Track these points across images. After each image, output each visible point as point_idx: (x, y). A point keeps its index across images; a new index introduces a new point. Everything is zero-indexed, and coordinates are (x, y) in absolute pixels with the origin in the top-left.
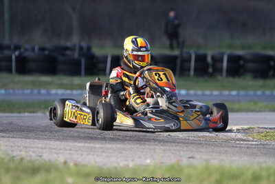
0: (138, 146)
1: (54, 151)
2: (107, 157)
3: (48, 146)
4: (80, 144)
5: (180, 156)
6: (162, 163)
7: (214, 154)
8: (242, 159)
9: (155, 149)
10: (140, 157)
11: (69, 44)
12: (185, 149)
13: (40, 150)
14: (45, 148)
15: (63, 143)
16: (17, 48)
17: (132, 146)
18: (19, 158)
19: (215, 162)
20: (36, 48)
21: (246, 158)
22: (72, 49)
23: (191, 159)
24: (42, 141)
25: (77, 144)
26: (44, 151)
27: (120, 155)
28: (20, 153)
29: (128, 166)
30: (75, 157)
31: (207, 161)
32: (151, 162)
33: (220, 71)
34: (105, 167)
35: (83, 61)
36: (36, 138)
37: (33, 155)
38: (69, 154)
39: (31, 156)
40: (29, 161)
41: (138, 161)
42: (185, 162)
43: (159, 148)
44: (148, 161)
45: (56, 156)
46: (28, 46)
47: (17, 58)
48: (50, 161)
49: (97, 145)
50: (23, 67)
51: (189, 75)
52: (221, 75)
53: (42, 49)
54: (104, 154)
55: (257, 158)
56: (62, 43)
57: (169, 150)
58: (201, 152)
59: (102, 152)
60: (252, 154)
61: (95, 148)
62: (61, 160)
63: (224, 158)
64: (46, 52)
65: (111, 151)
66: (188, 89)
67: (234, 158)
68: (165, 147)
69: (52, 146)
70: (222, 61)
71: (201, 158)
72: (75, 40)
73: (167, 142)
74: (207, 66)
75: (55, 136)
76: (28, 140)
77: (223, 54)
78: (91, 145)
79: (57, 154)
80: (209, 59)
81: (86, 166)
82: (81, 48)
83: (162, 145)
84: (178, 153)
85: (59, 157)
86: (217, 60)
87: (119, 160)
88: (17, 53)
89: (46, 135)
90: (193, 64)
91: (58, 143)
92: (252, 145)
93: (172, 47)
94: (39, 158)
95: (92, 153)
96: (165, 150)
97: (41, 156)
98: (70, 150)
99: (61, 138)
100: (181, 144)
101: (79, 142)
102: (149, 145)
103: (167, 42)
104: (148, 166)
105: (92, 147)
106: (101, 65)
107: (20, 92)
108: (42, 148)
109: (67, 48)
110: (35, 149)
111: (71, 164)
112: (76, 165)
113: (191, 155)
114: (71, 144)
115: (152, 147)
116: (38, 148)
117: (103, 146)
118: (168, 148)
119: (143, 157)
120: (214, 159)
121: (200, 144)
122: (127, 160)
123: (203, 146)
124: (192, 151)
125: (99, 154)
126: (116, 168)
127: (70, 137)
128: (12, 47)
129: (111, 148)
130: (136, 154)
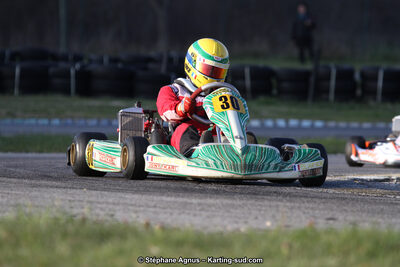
0: (252, 201)
1: (131, 208)
2: (208, 217)
3: (121, 201)
4: (169, 199)
5: (314, 217)
6: (287, 226)
7: (364, 215)
9: (277, 206)
10: (256, 218)
11: (152, 54)
12: (322, 206)
13: (111, 206)
14: (118, 204)
15: (144, 196)
16: (78, 58)
17: (244, 202)
18: (79, 217)
19: (366, 226)
20: (106, 60)
22: (158, 61)
23: (331, 222)
24: (113, 194)
25: (164, 198)
26: (118, 208)
27: (226, 214)
28: (83, 210)
29: (239, 230)
30: (162, 216)
31: (354, 224)
32: (272, 225)
33: (374, 93)
34: (205, 232)
35: (173, 77)
36: (105, 190)
37: (102, 213)
38: (155, 213)
39: (98, 215)
40: (95, 223)
41: (253, 224)
42: (321, 225)
43: (284, 205)
44: (268, 224)
45: (134, 215)
46: (93, 56)
47: (78, 73)
48: (126, 223)
49: (195, 200)
50: (87, 86)
51: (327, 100)
52: (375, 99)
53: (114, 60)
54: (204, 214)
56: (143, 52)
57: (299, 208)
58: (346, 210)
59: (200, 210)
61: (191, 204)
62: (142, 221)
63: (380, 220)
64: (120, 65)
65: (213, 209)
66: (325, 120)
67: (394, 220)
68: (293, 204)
69: (128, 201)
70: (375, 79)
71: (345, 220)
72: (161, 48)
73: (296, 196)
74: (354, 85)
75: (132, 187)
76: (94, 192)
77: (377, 69)
78: (185, 200)
79: (136, 212)
80: (357, 76)
81: (178, 229)
83: (288, 201)
84: (311, 212)
85: (138, 217)
86: (369, 78)
87: (225, 222)
88: (78, 66)
89: (120, 186)
90: (333, 83)
91: (136, 196)
93: (302, 59)
94: (109, 218)
95: (187, 211)
96: (292, 208)
97: (112, 216)
98: (155, 206)
99: (141, 189)
100: (317, 200)
101: (168, 196)
102: (270, 200)
103: (295, 51)
104: (267, 231)
105: (186, 204)
107: (82, 122)
108: (114, 204)
109: (150, 60)
110: (104, 206)
111: (157, 228)
112: (163, 228)
113: (329, 216)
114: (155, 198)
115: (274, 203)
116: (107, 203)
117: (203, 201)
118: (297, 205)
119: (260, 218)
120: (364, 221)
121: (344, 199)
122: (237, 222)
123: (348, 203)
124: (332, 210)
125: (198, 212)
126: (221, 233)
127: (155, 187)
128: (70, 57)
129: (214, 205)
130: (250, 213)
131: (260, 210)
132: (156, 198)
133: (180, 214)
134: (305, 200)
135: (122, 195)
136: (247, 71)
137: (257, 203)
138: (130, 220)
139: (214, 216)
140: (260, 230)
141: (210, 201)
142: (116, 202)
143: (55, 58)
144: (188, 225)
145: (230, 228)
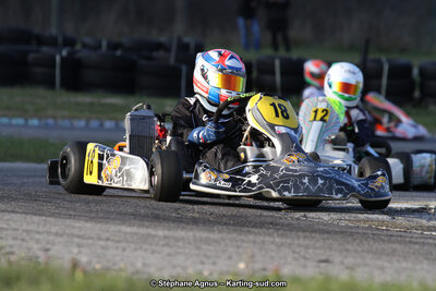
2: (169, 255)
3: (68, 231)
4: (129, 229)
5: (305, 257)
10: (230, 258)
15: (99, 225)
23: (323, 265)
26: (59, 239)
28: (13, 242)
36: (52, 215)
47: (64, 61)
50: (76, 78)
54: (167, 250)
57: (290, 245)
59: (163, 245)
61: (154, 236)
83: (279, 236)
84: (303, 251)
88: (65, 52)
91: (89, 225)
102: (255, 234)
108: (57, 234)
115: (260, 239)
117: (171, 233)
123: (355, 240)
128: (60, 40)
129: (183, 239)
133: (136, 249)
137: (240, 237)
139: (177, 254)
142: (60, 232)
143: (40, 41)
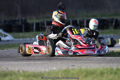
0: (49, 62)
1: (13, 66)
6: (60, 69)
7: (83, 64)
8: (96, 65)
11: (17, 19)
12: (70, 62)
14: (9, 65)
17: (47, 62)
20: (2, 21)
21: (97, 65)
22: (18, 21)
24: (8, 62)
25: (23, 62)
27: (42, 66)
29: (46, 71)
30: (23, 68)
31: (80, 67)
32: (56, 68)
34: (36, 72)
35: (23, 26)
37: (4, 68)
38: (20, 67)
41: (50, 69)
42: (70, 68)
43: (59, 62)
44: (55, 68)
45: (14, 68)
49: (32, 62)
53: (5, 22)
55: (102, 64)
56: (14, 18)
58: (77, 63)
60: (100, 63)
62: (17, 70)
63: (88, 65)
64: (7, 23)
65: (38, 65)
67: (92, 65)
68: (61, 62)
69: (12, 64)
70: (84, 23)
71: (78, 66)
72: (19, 17)
73: (62, 59)
76: (1, 62)
77: (84, 20)
78: (29, 62)
79: (15, 67)
80: (78, 22)
81: (28, 72)
82: (22, 20)
85: (15, 68)
86: (82, 22)
87: (42, 69)
89: (9, 59)
92: (99, 59)
95: (30, 66)
96: (61, 63)
97: (7, 69)
98: (20, 65)
99: (16, 60)
100: (69, 60)
101: (24, 62)
104: (55, 70)
105: (30, 63)
106: (31, 27)
109: (16, 21)
111: (21, 72)
112: (23, 72)
113: (73, 65)
116: (6, 65)
118: (63, 62)
119: (52, 67)
120: (83, 66)
121: (77, 59)
122: (45, 68)
124: (73, 63)
125: (33, 66)
126: (41, 72)
127: (20, 59)
130: (49, 65)
131: (52, 64)
132: (20, 63)
134: (65, 60)
135: (10, 62)
136: (45, 23)
138: (13, 70)
140: (52, 70)
141: (37, 62)
144: (30, 70)
145: (43, 70)
